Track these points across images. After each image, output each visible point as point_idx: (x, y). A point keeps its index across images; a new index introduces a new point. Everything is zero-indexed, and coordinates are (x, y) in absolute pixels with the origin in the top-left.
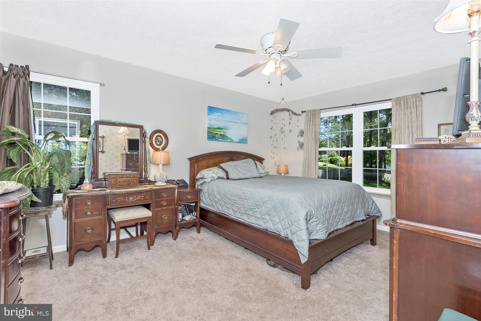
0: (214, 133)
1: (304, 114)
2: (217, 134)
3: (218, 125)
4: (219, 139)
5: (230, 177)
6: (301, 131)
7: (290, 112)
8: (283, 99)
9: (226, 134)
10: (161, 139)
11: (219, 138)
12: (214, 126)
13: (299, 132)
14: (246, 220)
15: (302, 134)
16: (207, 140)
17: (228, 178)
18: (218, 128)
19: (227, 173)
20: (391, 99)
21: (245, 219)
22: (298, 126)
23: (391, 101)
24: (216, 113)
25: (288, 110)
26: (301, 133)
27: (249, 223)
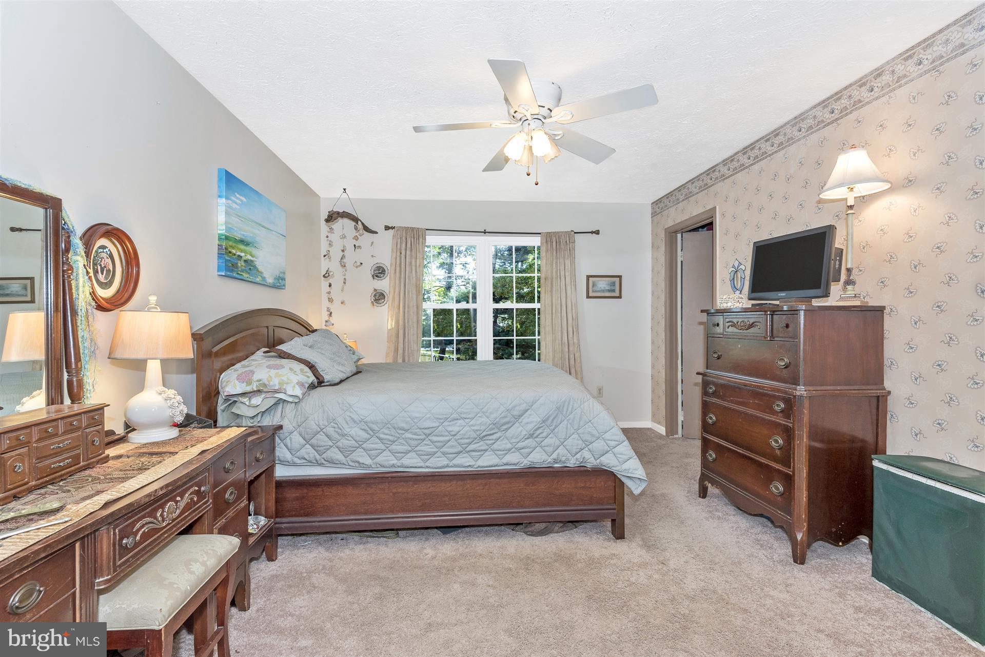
0: (235, 254)
1: (391, 231)
2: (240, 257)
3: (242, 233)
4: (244, 274)
5: (327, 378)
6: (377, 267)
7: (359, 222)
8: (345, 189)
9: (256, 260)
10: (109, 261)
11: (242, 271)
12: (235, 233)
13: (374, 268)
14: (470, 466)
15: (379, 273)
16: (217, 273)
17: (320, 382)
18: (242, 241)
19: (312, 367)
20: (540, 234)
21: (468, 464)
22: (372, 256)
23: (540, 235)
24: (238, 196)
25: (355, 220)
26: (377, 272)
27: (482, 467)
